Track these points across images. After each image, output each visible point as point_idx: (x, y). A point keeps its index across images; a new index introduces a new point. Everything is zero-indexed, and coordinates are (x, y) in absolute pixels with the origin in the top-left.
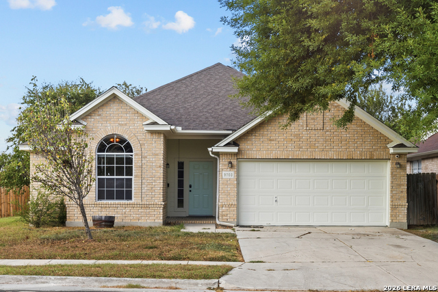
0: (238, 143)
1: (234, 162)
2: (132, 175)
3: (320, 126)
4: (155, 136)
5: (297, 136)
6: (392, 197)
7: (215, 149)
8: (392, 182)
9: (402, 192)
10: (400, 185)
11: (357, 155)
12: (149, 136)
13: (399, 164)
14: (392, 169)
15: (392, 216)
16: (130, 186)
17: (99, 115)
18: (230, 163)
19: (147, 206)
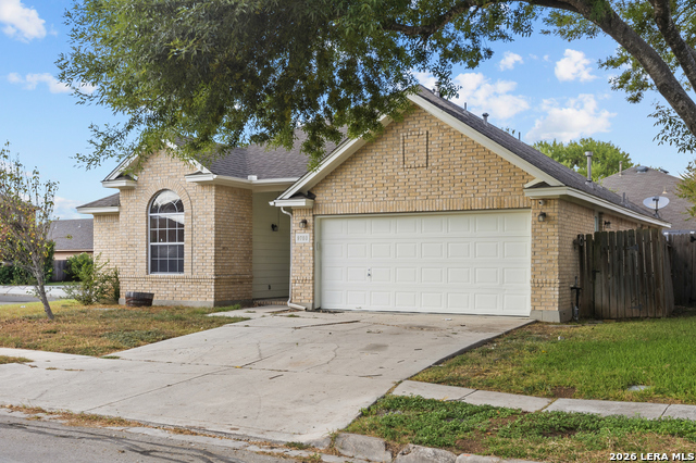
0: (314, 192)
1: (310, 220)
2: (183, 241)
3: (422, 162)
4: (206, 190)
5: (392, 179)
6: (533, 269)
7: (279, 203)
8: (534, 246)
9: (550, 261)
10: (547, 250)
11: (477, 204)
12: (199, 189)
13: (544, 215)
14: (534, 224)
15: (533, 300)
16: (182, 255)
17: (150, 167)
18: (305, 222)
19: (197, 281)
